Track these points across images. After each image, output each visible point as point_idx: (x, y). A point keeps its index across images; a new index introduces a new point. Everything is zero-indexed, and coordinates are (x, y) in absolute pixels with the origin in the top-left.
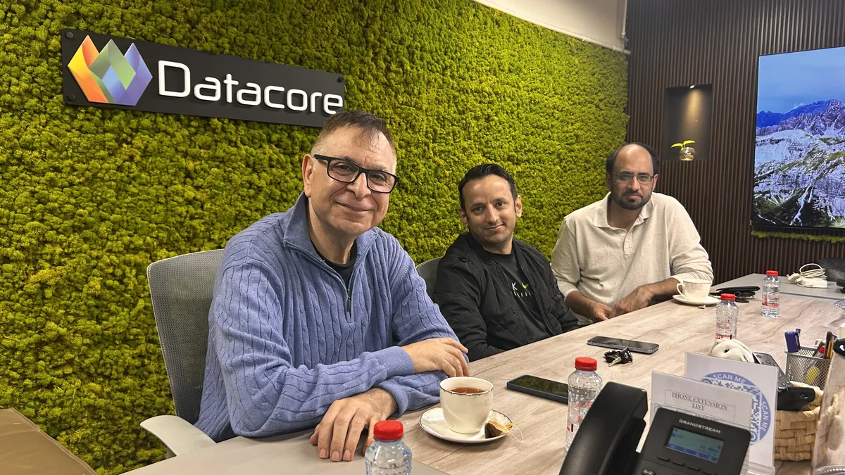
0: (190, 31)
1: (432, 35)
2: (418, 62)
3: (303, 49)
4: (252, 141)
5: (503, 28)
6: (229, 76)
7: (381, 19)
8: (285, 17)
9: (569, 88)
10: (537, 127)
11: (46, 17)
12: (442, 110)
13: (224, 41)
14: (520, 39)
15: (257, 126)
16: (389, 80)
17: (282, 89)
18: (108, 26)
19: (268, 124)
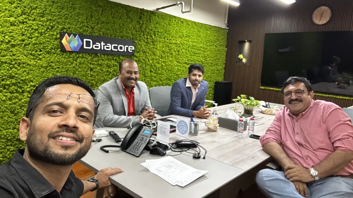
0: (92, 30)
1: (161, 28)
2: (157, 36)
3: (123, 34)
4: (108, 60)
5: (184, 24)
6: (102, 42)
7: (146, 23)
8: (118, 25)
9: (206, 41)
10: (195, 53)
11: (56, 29)
12: (164, 49)
13: (101, 33)
14: (190, 27)
15: (110, 55)
16: (148, 41)
17: (117, 45)
18: (71, 31)
19: (113, 55)
